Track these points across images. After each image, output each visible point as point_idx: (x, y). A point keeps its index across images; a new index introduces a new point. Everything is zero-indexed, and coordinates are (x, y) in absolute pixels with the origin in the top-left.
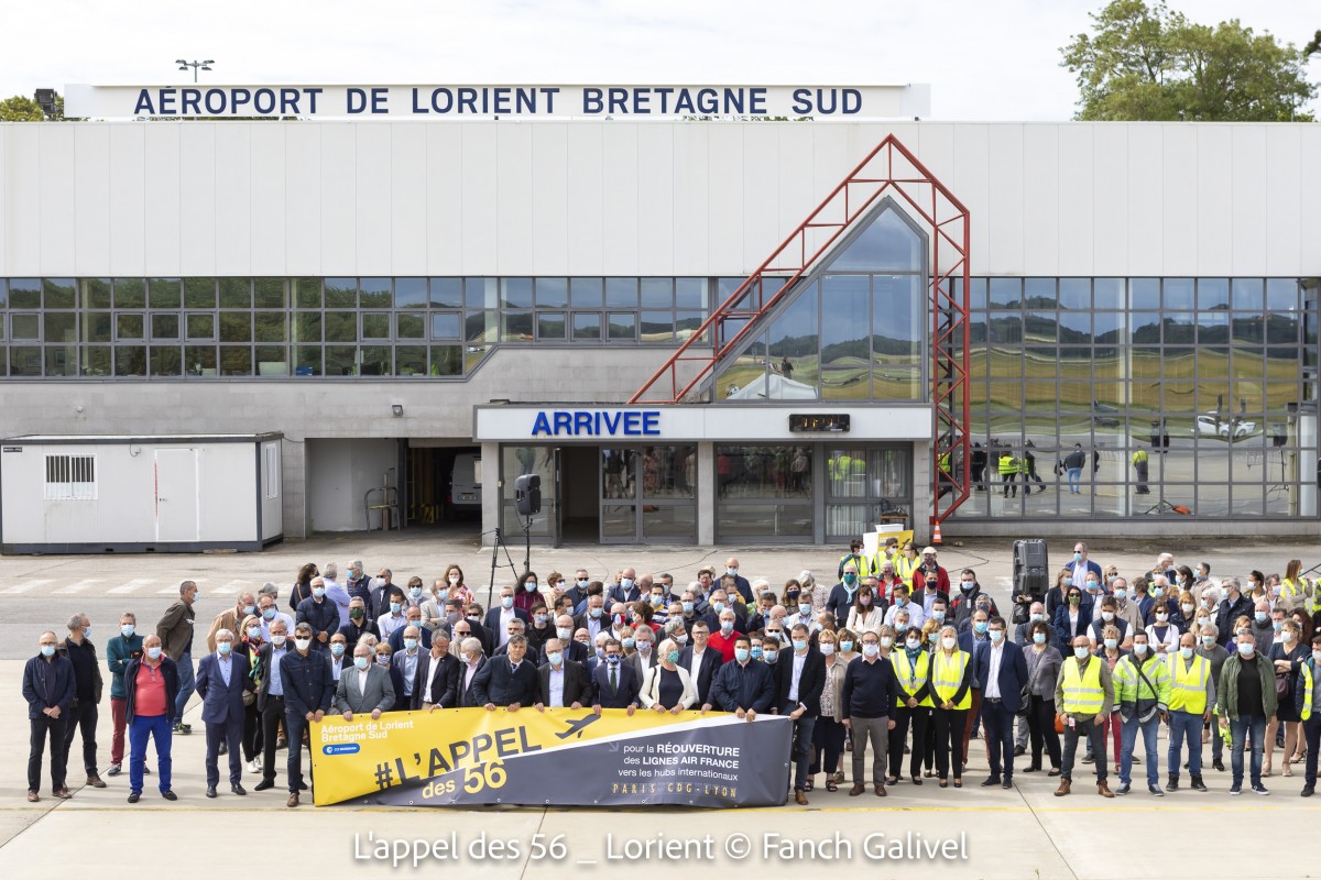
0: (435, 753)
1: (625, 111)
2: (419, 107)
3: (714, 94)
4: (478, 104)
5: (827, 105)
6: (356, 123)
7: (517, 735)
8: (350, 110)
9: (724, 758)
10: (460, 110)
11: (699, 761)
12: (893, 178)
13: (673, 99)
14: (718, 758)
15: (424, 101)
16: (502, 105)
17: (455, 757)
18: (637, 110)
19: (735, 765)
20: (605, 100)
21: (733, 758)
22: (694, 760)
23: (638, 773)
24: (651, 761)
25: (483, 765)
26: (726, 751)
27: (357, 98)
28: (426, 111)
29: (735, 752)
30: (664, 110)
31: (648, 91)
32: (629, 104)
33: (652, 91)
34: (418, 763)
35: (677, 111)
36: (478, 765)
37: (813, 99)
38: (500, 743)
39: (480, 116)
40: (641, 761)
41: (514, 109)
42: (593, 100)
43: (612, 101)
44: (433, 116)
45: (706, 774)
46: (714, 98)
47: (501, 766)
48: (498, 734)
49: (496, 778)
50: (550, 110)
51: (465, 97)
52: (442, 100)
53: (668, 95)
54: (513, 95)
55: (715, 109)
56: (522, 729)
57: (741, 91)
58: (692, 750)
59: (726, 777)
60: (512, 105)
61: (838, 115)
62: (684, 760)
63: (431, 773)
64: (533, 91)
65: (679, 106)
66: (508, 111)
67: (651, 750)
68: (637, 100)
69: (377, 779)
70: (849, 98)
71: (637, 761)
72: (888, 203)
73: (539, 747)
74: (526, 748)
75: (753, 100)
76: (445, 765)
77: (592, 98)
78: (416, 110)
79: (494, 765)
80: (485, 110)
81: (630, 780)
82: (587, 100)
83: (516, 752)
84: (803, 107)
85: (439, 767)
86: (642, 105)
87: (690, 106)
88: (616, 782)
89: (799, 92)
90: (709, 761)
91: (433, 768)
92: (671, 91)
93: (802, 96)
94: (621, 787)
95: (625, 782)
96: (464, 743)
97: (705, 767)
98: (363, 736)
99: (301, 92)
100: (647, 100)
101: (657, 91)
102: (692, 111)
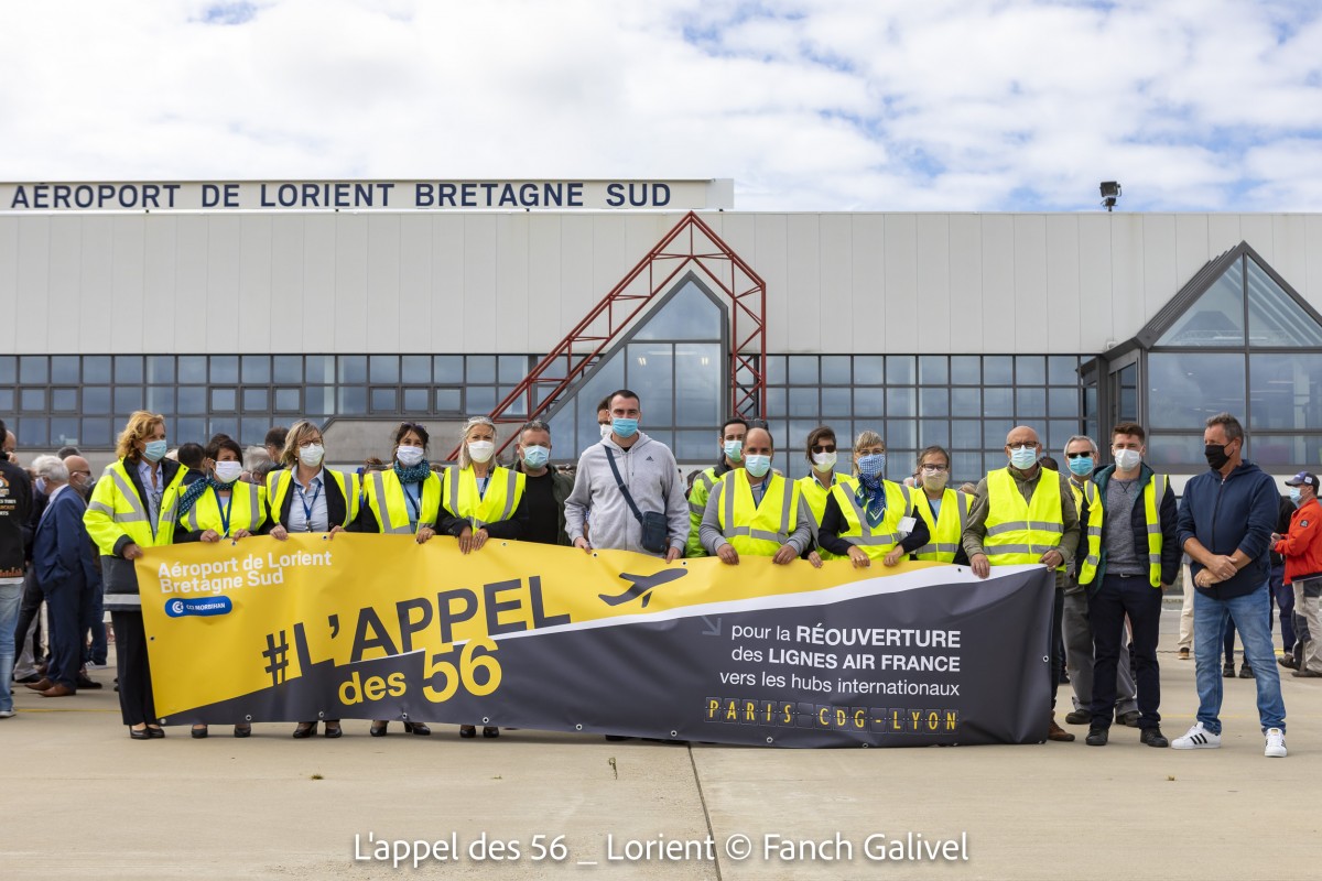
0: (368, 616)
1: (453, 204)
2: (267, 201)
3: (535, 188)
4: (321, 198)
5: (638, 198)
6: (208, 215)
7: (523, 594)
8: (205, 204)
9: (931, 652)
10: (304, 204)
11: (878, 662)
12: (694, 254)
13: (497, 193)
14: (919, 652)
15: (272, 196)
16: (342, 199)
17: (407, 629)
18: (464, 203)
19: (953, 664)
20: (436, 194)
21: (949, 652)
22: (867, 661)
23: (759, 679)
24: (785, 656)
25: (459, 649)
26: (935, 637)
27: (211, 194)
28: (273, 205)
29: (951, 638)
30: (489, 203)
31: (475, 186)
32: (458, 198)
33: (479, 185)
34: (334, 635)
35: (501, 204)
36: (448, 648)
37: (626, 192)
38: (493, 609)
39: (322, 210)
40: (766, 656)
41: (352, 202)
42: (424, 194)
43: (442, 196)
44: (279, 209)
45: (893, 689)
46: (535, 192)
47: (491, 654)
48: (490, 590)
49: (481, 675)
50: (385, 204)
51: (308, 191)
52: (288, 195)
53: (493, 189)
54: (352, 190)
55: (536, 203)
56: (535, 583)
57: (560, 187)
58: (864, 642)
59: (936, 690)
60: (351, 199)
61: (649, 209)
62: (849, 662)
63: (357, 653)
64: (370, 187)
65: (503, 199)
66: (347, 204)
67: (785, 635)
68: (464, 194)
69: (267, 662)
70: (659, 190)
71: (757, 656)
72: (690, 277)
73: (565, 619)
74: (540, 621)
75: (571, 194)
76: (383, 640)
77: (424, 191)
78: (264, 204)
79: (479, 651)
80: (327, 204)
81: (742, 693)
82: (419, 194)
83: (522, 626)
84: (617, 200)
85: (372, 644)
86: (469, 199)
87: (513, 199)
88: (714, 696)
89: (613, 186)
90: (898, 661)
91: (360, 644)
92: (496, 186)
93: (615, 190)
94: (724, 707)
95: (732, 697)
96: (423, 603)
97: (892, 675)
98: (237, 582)
99: (161, 187)
100: (473, 194)
101: (483, 186)
102: (515, 204)
